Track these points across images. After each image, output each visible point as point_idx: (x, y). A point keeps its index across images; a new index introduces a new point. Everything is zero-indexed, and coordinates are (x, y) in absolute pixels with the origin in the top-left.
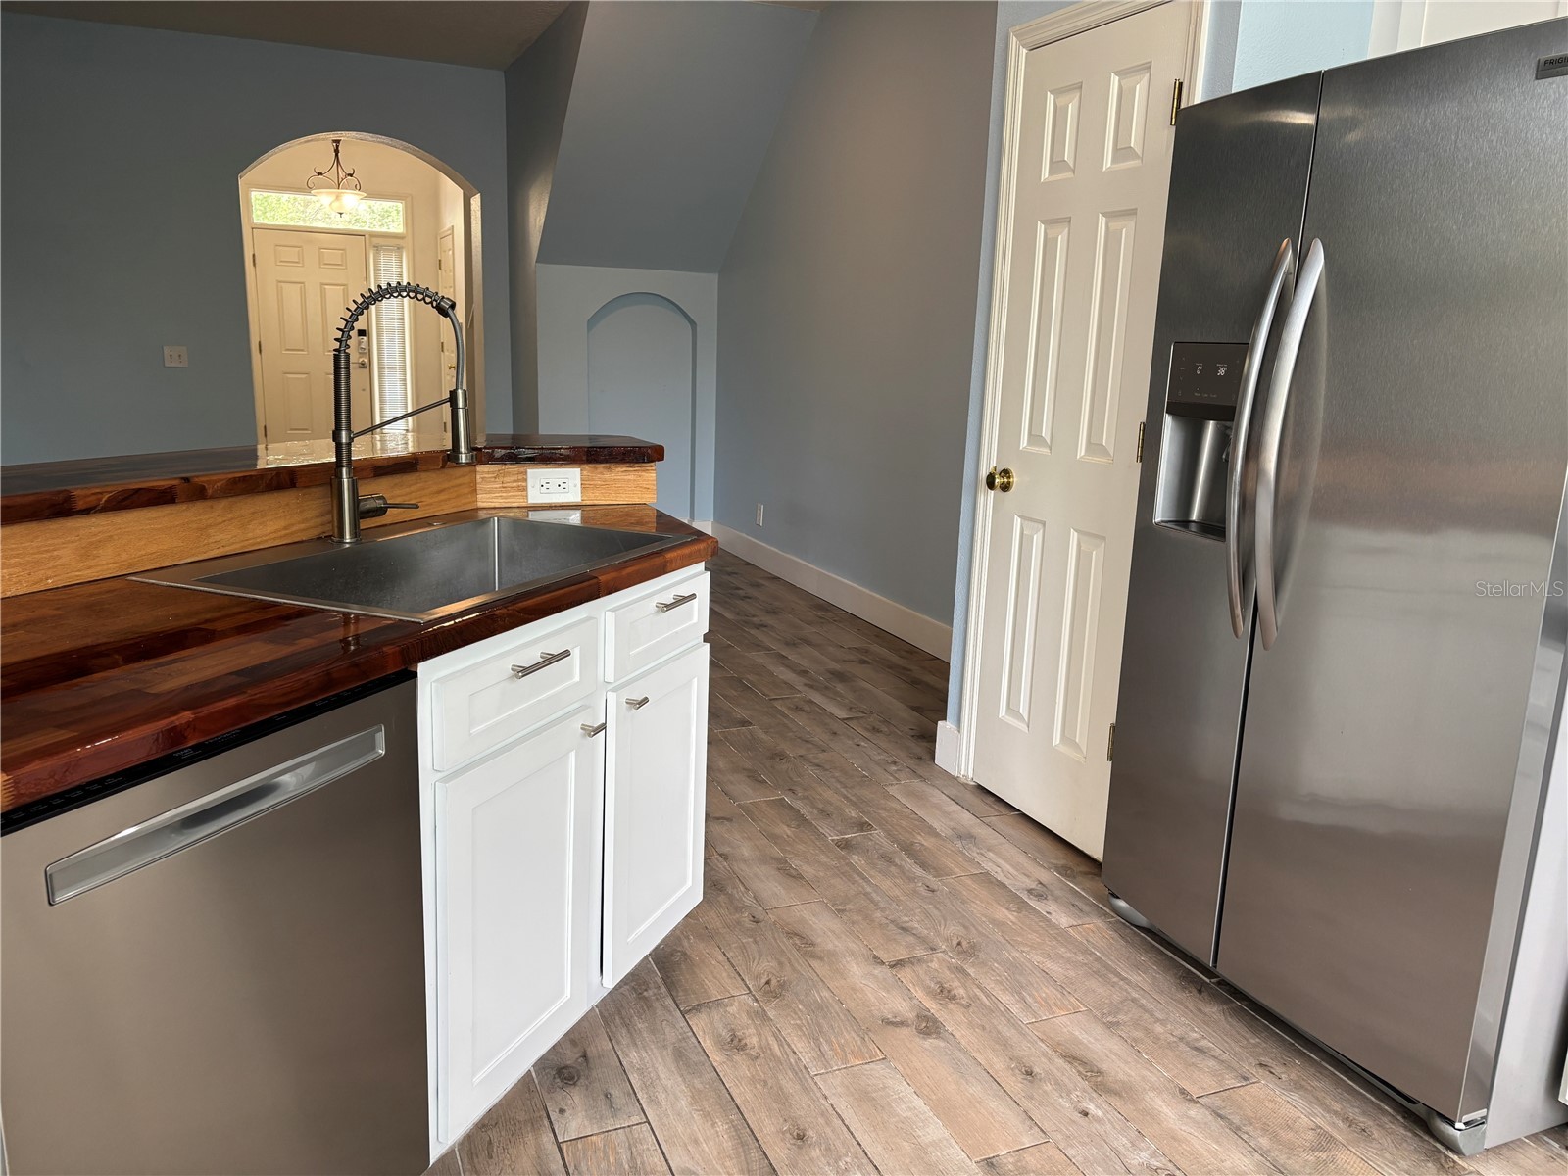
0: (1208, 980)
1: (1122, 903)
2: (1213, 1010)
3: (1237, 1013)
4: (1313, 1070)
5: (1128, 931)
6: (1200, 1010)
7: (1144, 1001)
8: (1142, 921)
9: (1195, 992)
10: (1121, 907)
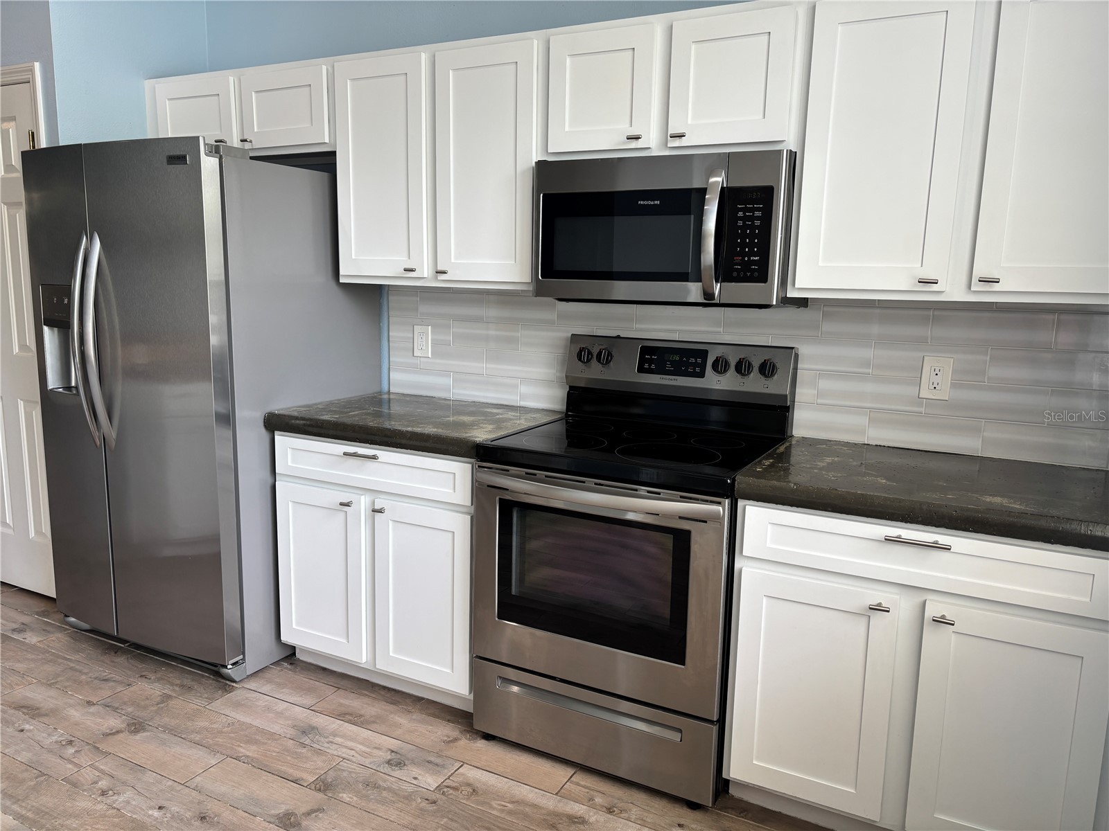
0: (123, 646)
1: (72, 619)
2: (121, 660)
3: (136, 657)
4: (171, 670)
5: (79, 634)
6: (113, 662)
7: (77, 667)
8: (86, 626)
9: (113, 653)
10: (72, 622)
